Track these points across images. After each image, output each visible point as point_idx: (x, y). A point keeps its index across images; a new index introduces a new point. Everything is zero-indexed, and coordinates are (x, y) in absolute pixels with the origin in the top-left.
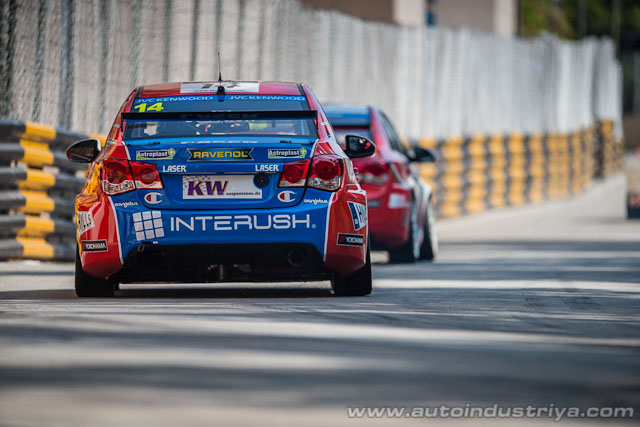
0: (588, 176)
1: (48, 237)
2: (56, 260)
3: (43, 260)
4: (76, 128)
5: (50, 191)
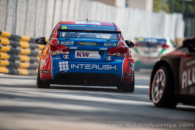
1: (7, 67)
4: (17, 33)
5: (8, 53)
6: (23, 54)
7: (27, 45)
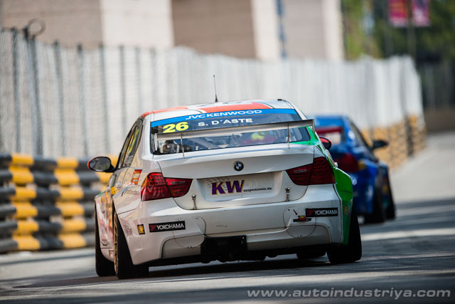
0: (404, 155)
1: (35, 234)
2: (42, 250)
3: (32, 251)
5: (33, 201)
6: (65, 201)
7: (72, 177)
